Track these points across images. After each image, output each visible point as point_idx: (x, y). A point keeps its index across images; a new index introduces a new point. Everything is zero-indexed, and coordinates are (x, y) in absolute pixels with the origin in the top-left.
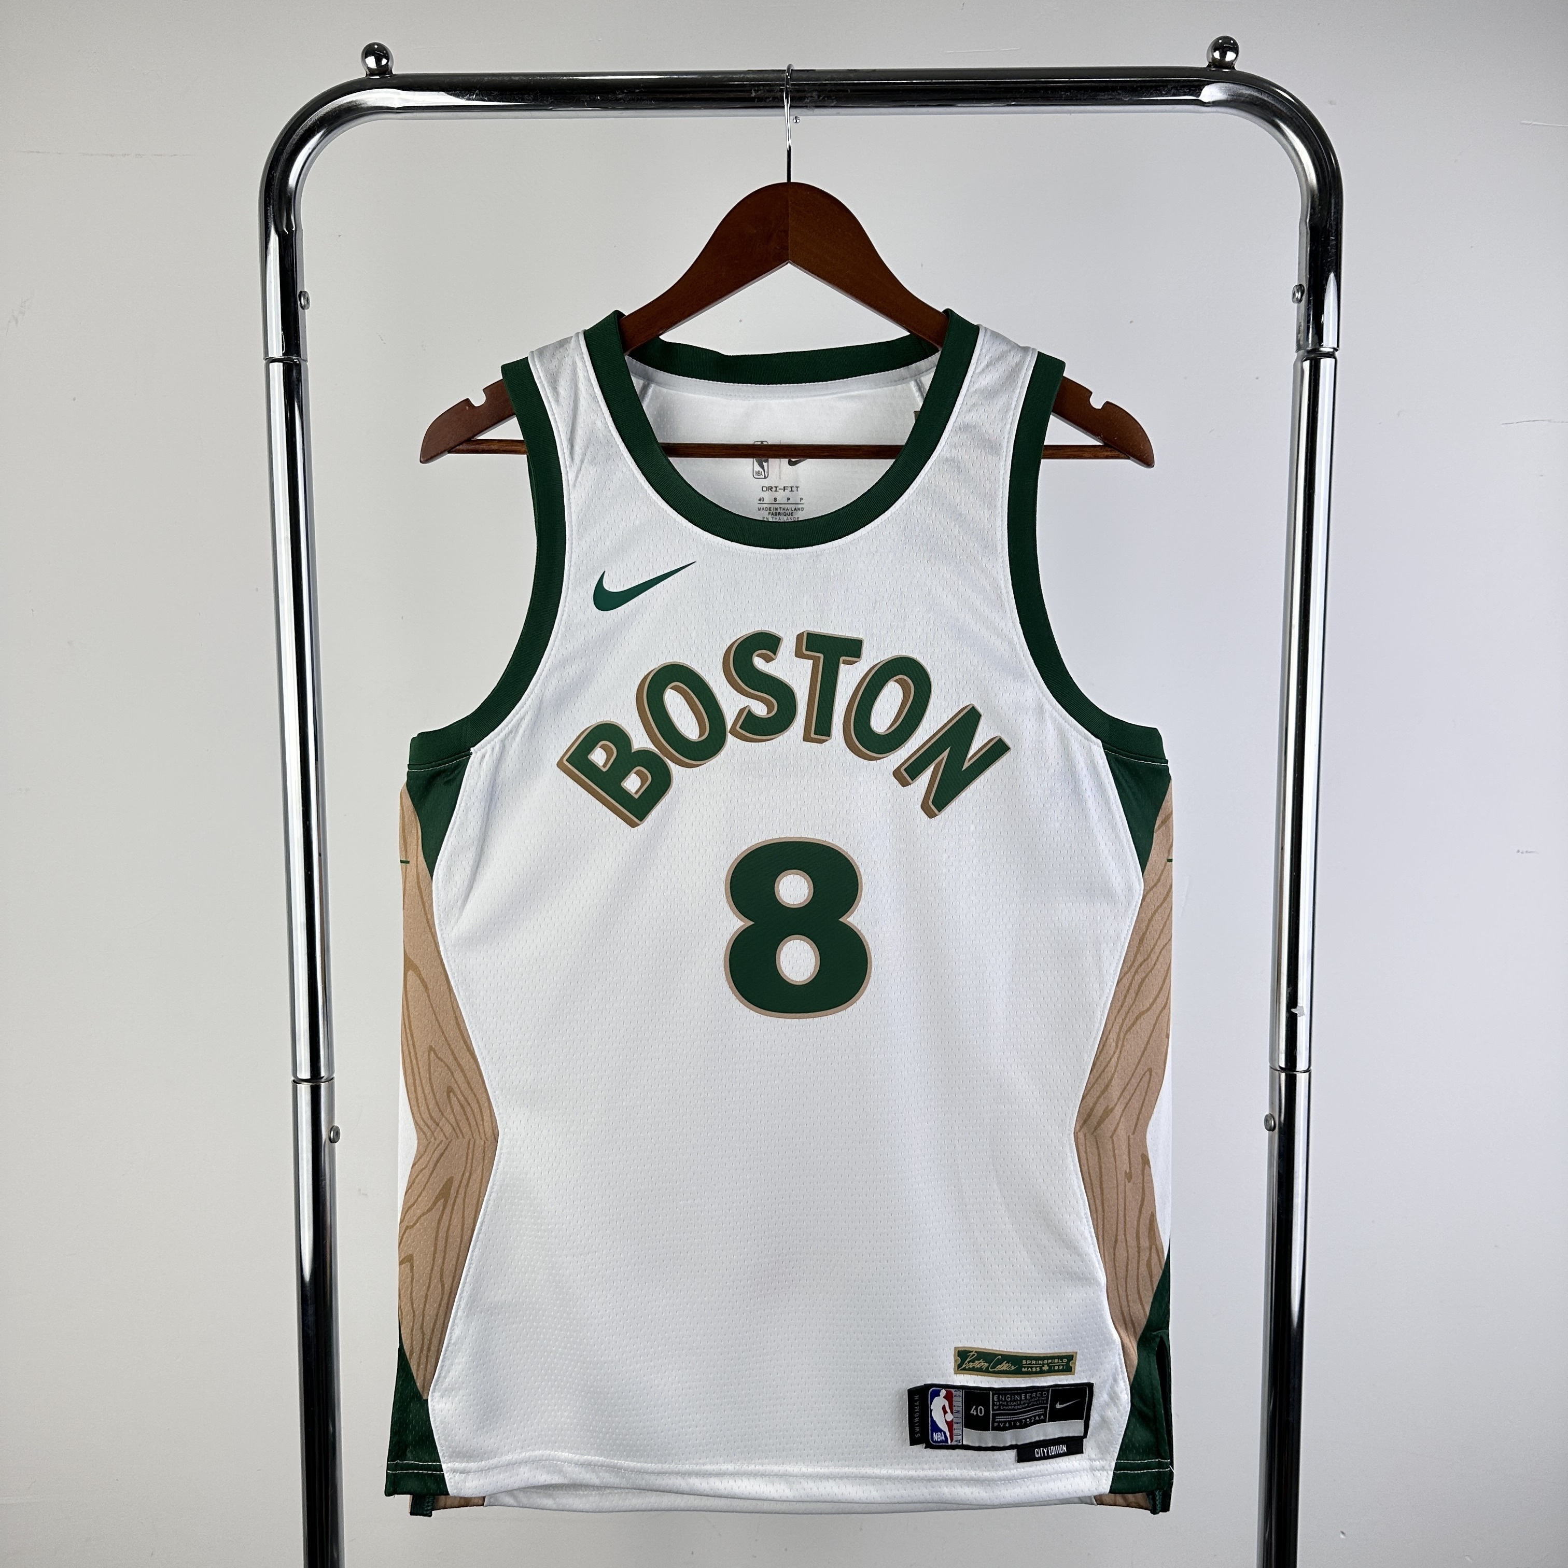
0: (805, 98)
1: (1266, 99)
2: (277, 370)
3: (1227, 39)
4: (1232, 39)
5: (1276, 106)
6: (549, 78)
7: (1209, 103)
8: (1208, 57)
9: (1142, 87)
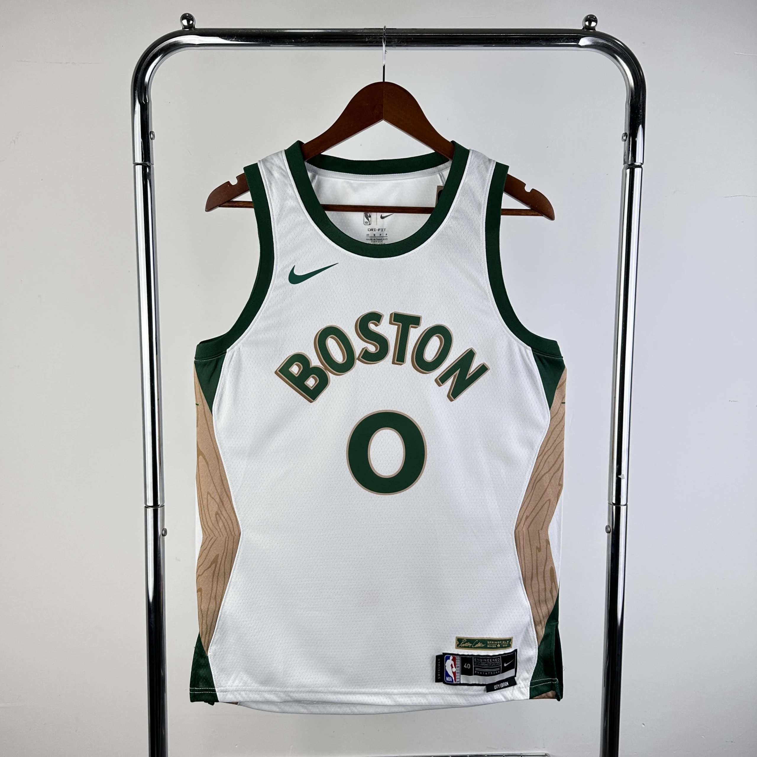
0: (391, 42)
1: (610, 44)
2: (139, 168)
3: (592, 16)
4: (594, 16)
5: (615, 48)
6: (269, 31)
7: (583, 46)
8: (583, 25)
9: (551, 39)
